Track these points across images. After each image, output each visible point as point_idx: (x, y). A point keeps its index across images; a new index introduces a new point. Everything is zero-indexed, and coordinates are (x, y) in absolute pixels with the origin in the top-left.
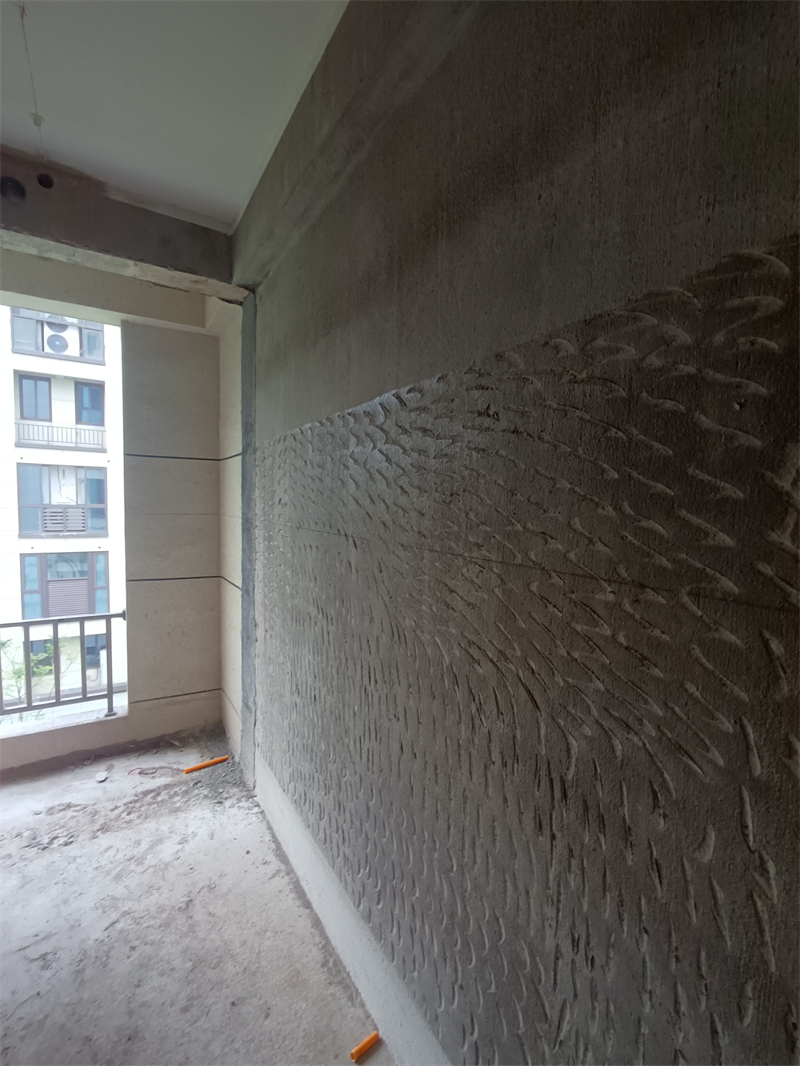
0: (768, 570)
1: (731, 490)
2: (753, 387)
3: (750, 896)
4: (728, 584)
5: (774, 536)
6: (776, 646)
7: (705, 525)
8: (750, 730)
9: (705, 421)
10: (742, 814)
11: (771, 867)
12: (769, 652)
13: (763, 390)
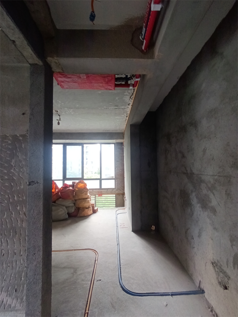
0: (11, 175)
1: (6, 165)
2: (8, 152)
3: (11, 218)
4: (6, 177)
5: (11, 170)
6: (12, 184)
7: (3, 170)
8: (10, 196)
9: (2, 156)
10: (9, 208)
11: (13, 213)
12: (12, 185)
13: (9, 152)
